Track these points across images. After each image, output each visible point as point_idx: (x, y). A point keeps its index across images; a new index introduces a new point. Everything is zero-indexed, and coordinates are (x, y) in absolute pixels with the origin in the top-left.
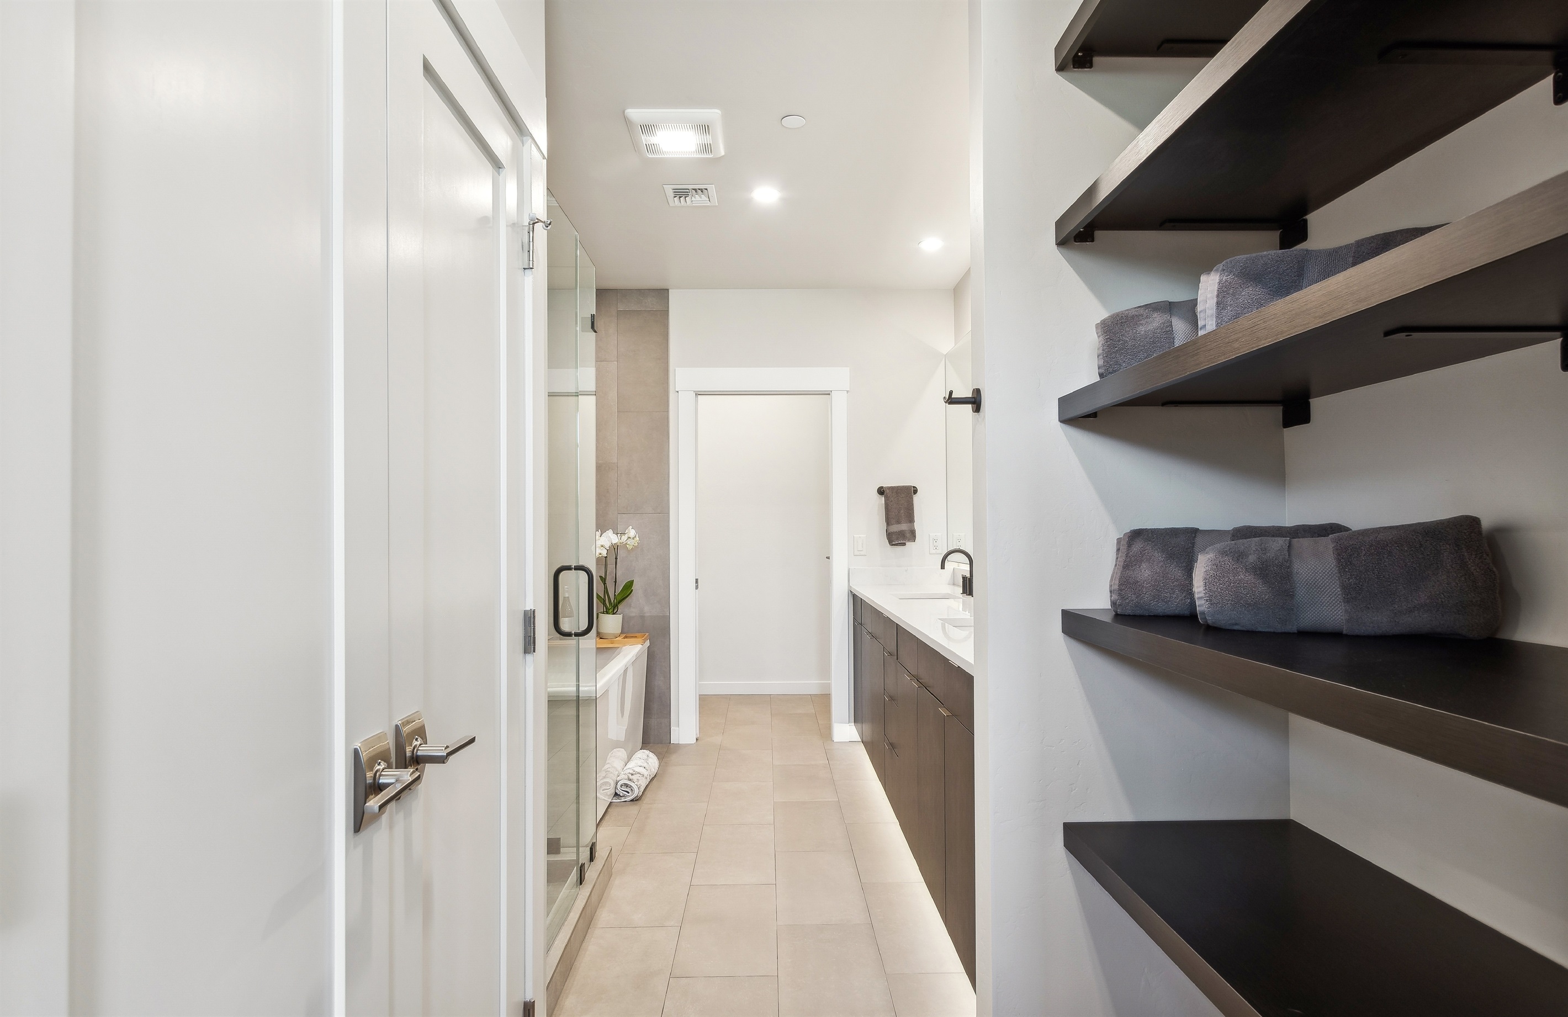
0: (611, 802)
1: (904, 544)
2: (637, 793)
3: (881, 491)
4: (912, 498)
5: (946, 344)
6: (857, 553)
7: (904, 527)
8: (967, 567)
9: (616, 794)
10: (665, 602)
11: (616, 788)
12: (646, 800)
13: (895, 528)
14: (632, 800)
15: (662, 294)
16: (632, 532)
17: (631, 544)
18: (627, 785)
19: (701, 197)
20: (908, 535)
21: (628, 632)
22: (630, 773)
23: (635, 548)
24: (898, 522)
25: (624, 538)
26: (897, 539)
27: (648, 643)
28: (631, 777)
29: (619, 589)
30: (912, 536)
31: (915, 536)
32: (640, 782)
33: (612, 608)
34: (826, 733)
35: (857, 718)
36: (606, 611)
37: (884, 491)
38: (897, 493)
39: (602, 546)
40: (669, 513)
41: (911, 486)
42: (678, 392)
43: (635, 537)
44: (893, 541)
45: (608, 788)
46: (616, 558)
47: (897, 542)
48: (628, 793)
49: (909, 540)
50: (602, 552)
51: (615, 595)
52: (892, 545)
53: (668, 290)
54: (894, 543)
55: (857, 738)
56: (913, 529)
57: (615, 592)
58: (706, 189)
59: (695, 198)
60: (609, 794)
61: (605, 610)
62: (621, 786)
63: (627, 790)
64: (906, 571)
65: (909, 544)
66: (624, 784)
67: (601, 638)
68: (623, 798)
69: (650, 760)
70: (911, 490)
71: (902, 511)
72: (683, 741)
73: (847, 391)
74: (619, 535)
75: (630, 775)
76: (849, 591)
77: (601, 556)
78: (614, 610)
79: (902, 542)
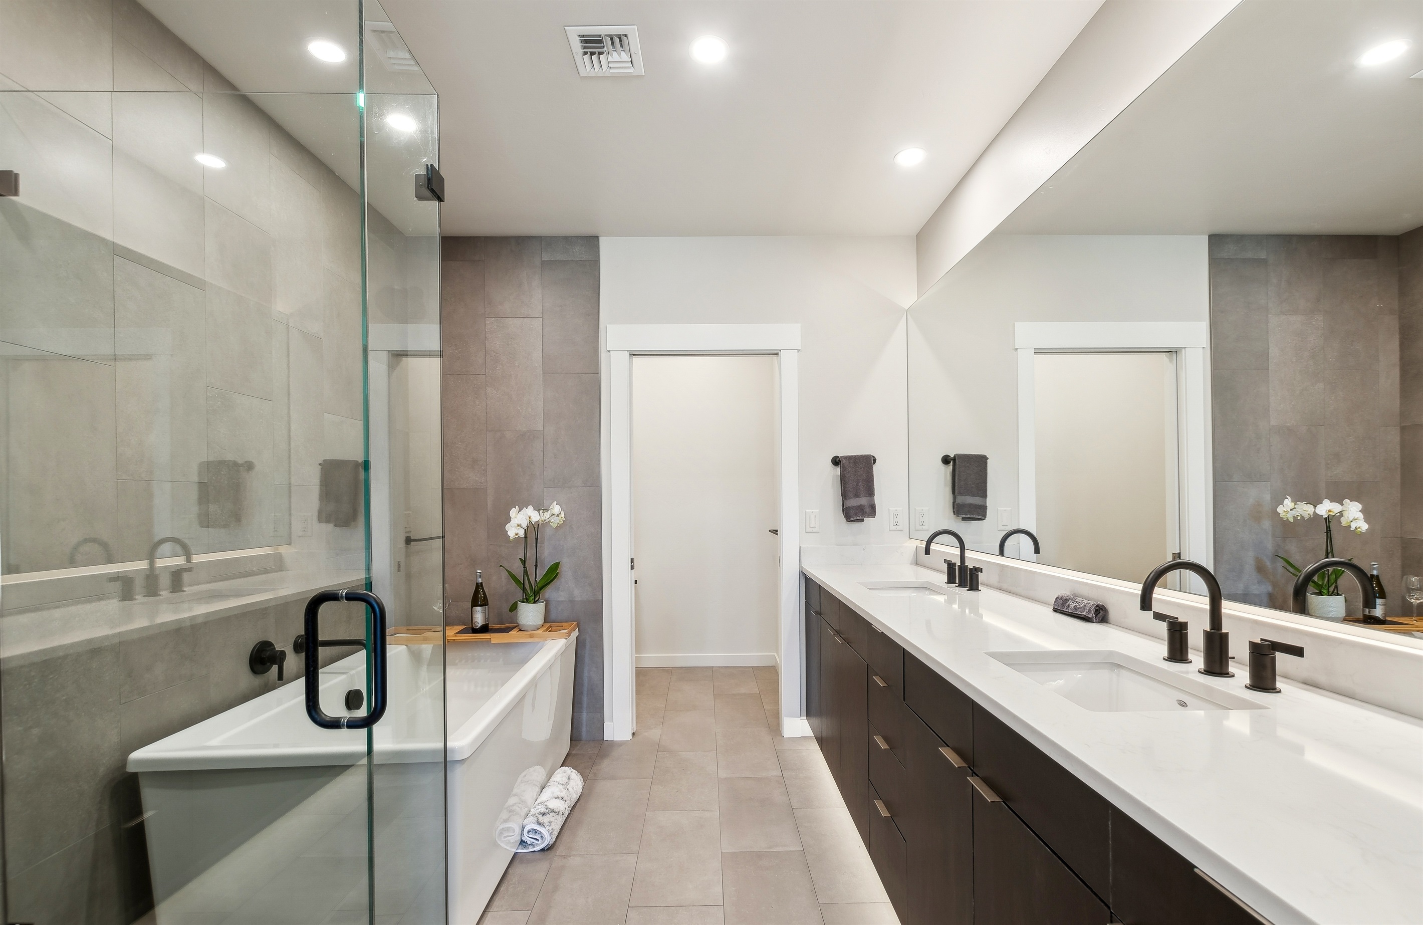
0: (516, 854)
1: (862, 520)
2: (548, 840)
3: (836, 461)
4: (872, 468)
5: (908, 298)
6: (809, 530)
7: (863, 501)
8: (957, 552)
9: (522, 843)
10: (597, 585)
11: (522, 834)
12: (560, 850)
13: (852, 502)
14: (542, 850)
15: (592, 242)
16: (556, 509)
17: (555, 522)
18: (536, 832)
19: (620, 55)
20: (868, 510)
21: (550, 623)
22: (540, 813)
23: (560, 527)
24: (857, 496)
25: (547, 515)
26: (856, 514)
27: (576, 633)
28: (541, 819)
29: (541, 573)
30: (872, 511)
31: (875, 512)
32: (553, 825)
33: (533, 594)
34: (775, 728)
35: (810, 712)
36: (526, 599)
37: (840, 461)
38: (855, 463)
39: (518, 525)
40: (600, 487)
41: (871, 455)
42: (609, 351)
43: (560, 513)
44: (851, 517)
45: (511, 834)
46: (537, 539)
47: (855, 518)
48: (538, 840)
49: (869, 516)
50: (518, 532)
51: (536, 581)
52: (849, 521)
53: (598, 237)
54: (852, 519)
55: (809, 732)
56: (872, 503)
57: (536, 578)
58: (626, 36)
59: (612, 56)
60: (512, 841)
61: (524, 597)
62: (529, 832)
63: (536, 838)
64: (864, 549)
65: (867, 520)
66: (533, 829)
67: (520, 630)
68: (531, 847)
69: (572, 783)
70: (870, 459)
71: (860, 484)
72: (618, 738)
73: (798, 351)
74: (541, 511)
75: (540, 816)
76: (801, 572)
77: (517, 536)
78: (534, 599)
79: (861, 518)
